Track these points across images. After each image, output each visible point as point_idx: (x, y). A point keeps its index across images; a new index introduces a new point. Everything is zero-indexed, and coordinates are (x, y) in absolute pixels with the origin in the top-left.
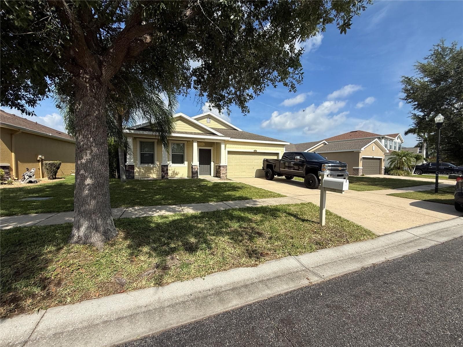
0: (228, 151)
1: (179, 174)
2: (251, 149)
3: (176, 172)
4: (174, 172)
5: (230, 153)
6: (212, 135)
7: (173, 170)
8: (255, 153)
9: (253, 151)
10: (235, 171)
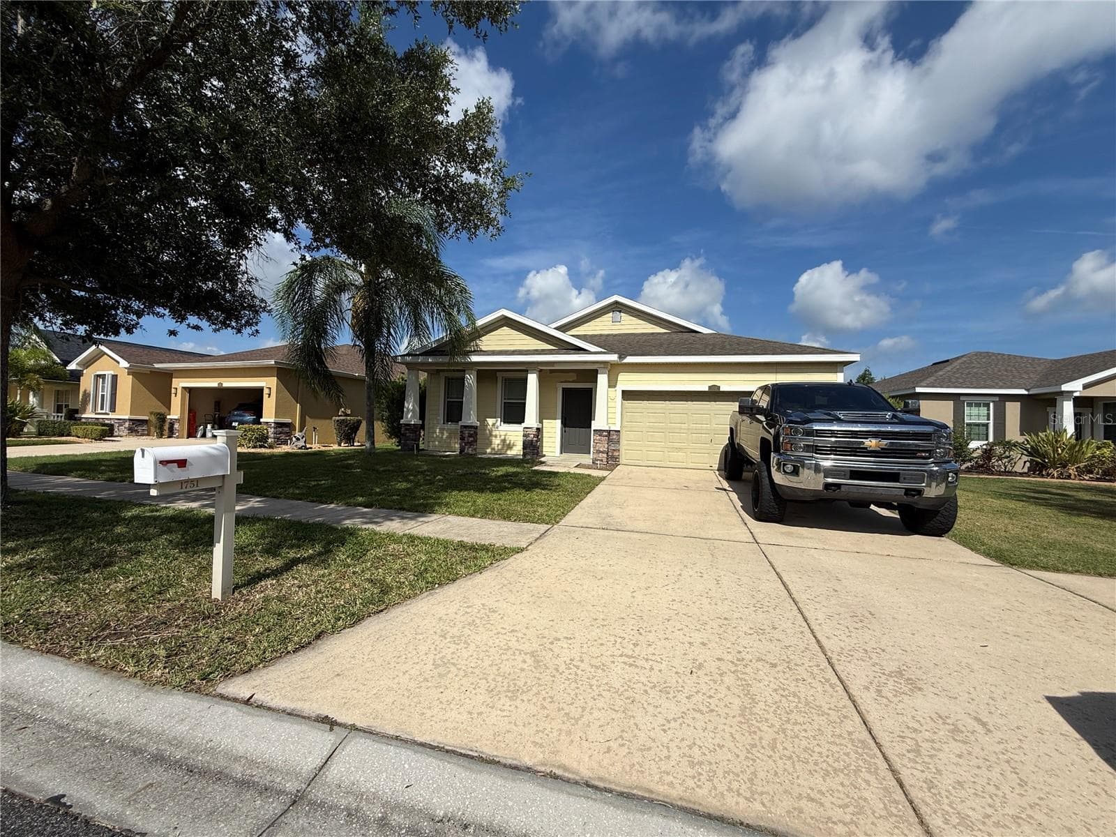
0: (623, 391)
1: (514, 448)
2: (700, 382)
3: (508, 442)
4: (504, 441)
5: (628, 395)
6: (573, 352)
7: (503, 437)
8: (714, 395)
9: (707, 389)
10: (651, 446)
